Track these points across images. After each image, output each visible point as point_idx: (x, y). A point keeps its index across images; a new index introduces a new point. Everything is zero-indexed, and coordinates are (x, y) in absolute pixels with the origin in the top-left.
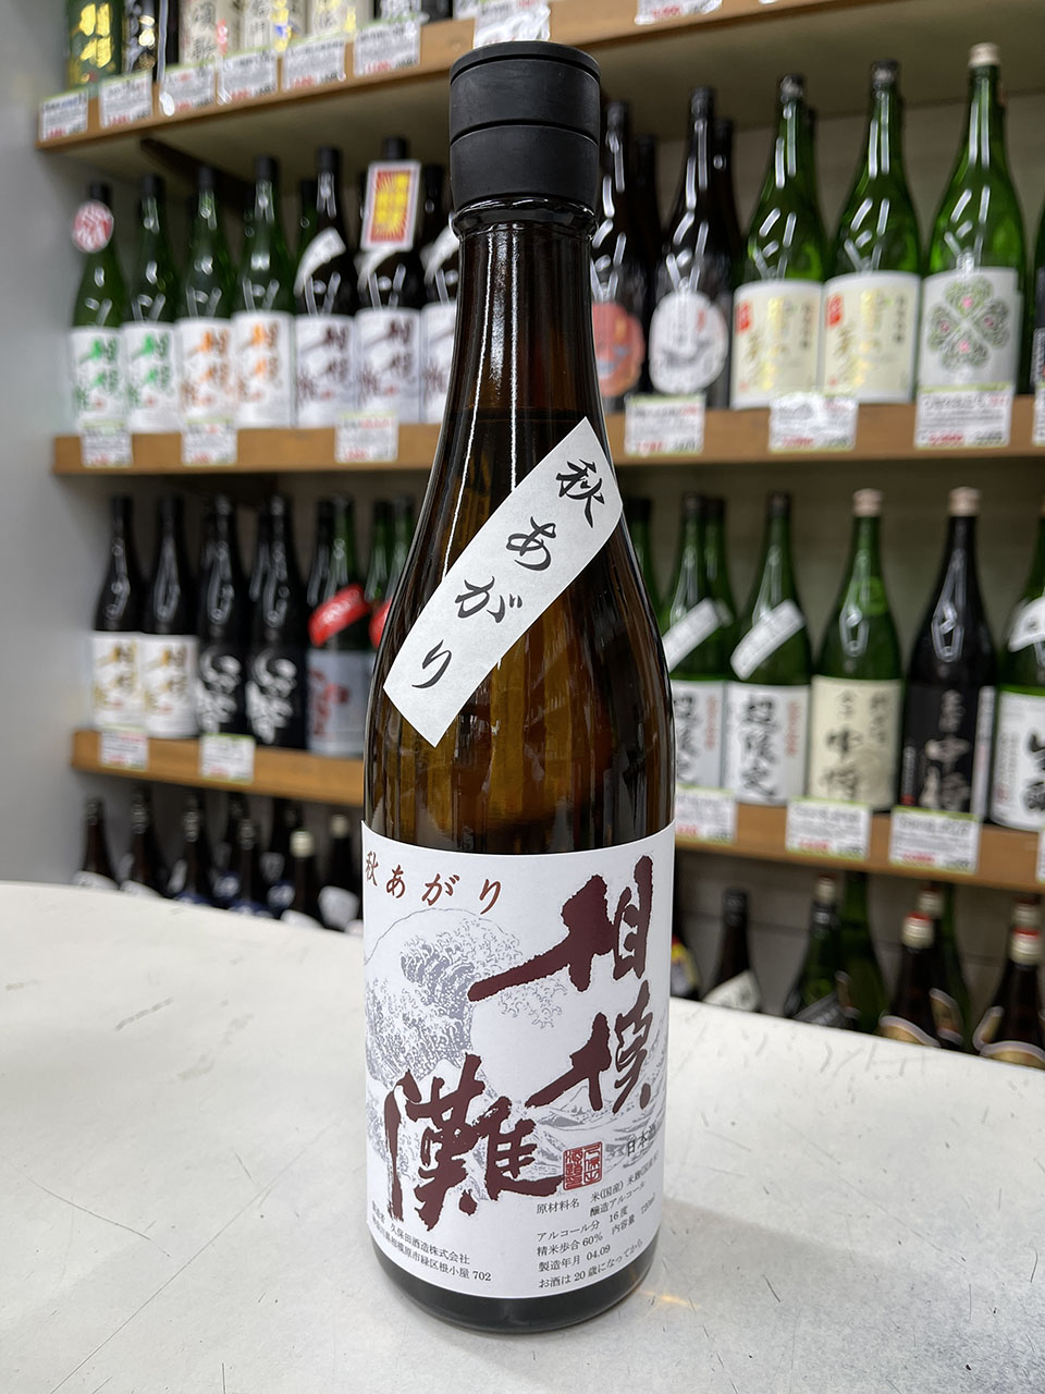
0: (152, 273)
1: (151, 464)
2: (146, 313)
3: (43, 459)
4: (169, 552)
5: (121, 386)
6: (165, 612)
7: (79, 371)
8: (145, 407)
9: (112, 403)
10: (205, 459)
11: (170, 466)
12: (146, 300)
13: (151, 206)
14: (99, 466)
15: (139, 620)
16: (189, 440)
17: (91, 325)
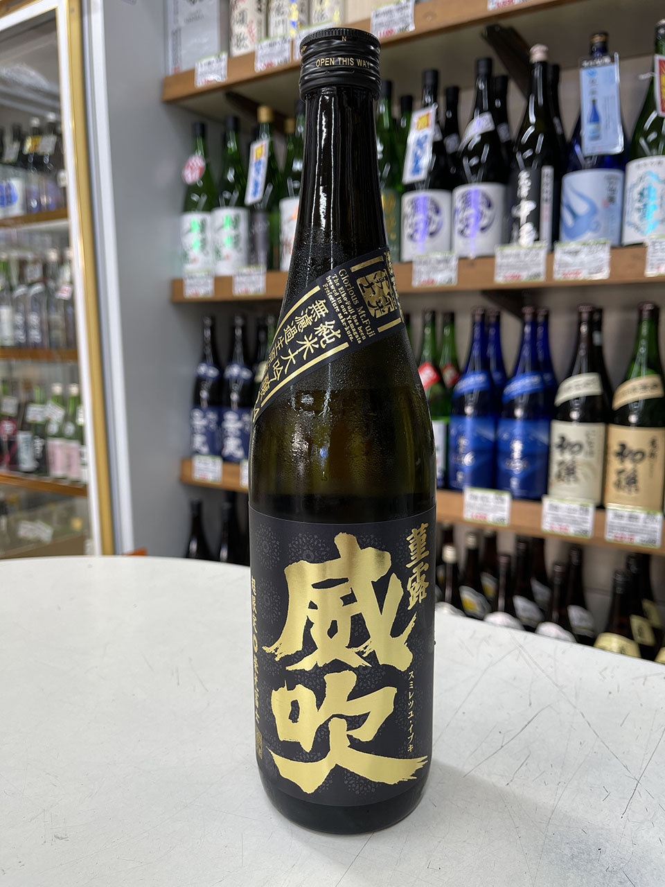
0: (230, 176)
2: (228, 200)
3: (164, 294)
5: (209, 248)
8: (224, 259)
9: (204, 258)
12: (227, 195)
13: (232, 135)
14: (194, 297)
17: (194, 210)
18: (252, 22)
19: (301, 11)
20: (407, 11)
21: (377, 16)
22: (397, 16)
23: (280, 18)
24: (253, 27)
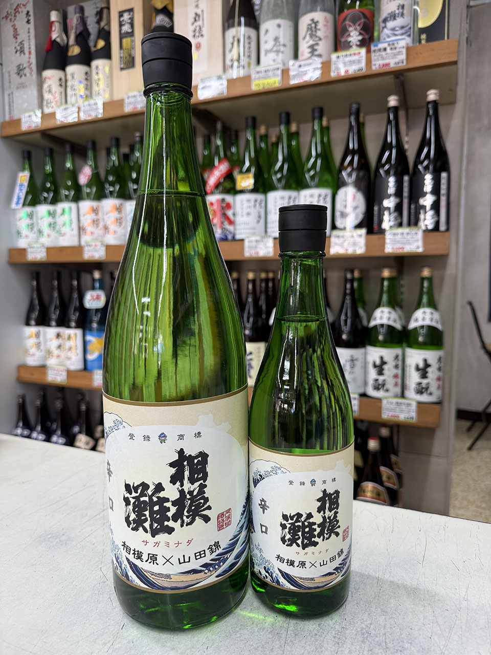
4: (56, 294)
5: (35, 229)
6: (54, 316)
7: (18, 223)
9: (32, 236)
12: (45, 195)
13: (48, 160)
14: (33, 260)
15: (43, 321)
18: (56, 92)
19: (86, 89)
21: (128, 98)
22: (139, 99)
23: (73, 93)
24: (56, 96)
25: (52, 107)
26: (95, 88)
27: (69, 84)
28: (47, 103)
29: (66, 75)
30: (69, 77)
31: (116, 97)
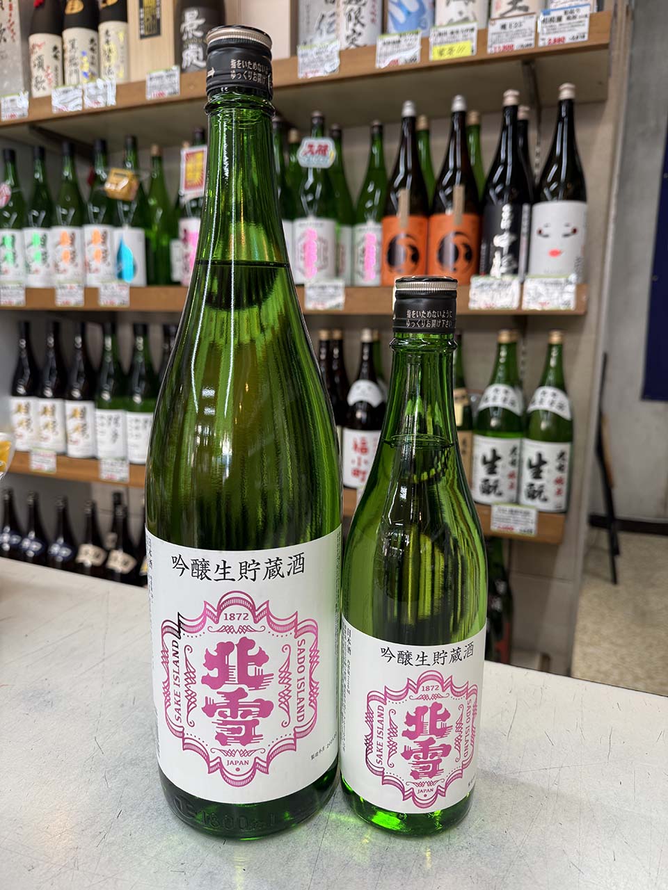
1: (38, 305)
2: (35, 219)
4: (52, 355)
8: (34, 274)
9: (15, 270)
10: (67, 303)
11: (49, 306)
12: (35, 213)
13: (38, 161)
14: (8, 305)
16: (59, 292)
17: (5, 227)
18: (48, 67)
19: (92, 64)
20: (174, 79)
21: (151, 79)
22: (167, 81)
23: (73, 68)
24: (50, 72)
25: (44, 89)
26: (105, 64)
27: (67, 55)
28: (37, 82)
29: (63, 43)
30: (68, 46)
31: (135, 78)
